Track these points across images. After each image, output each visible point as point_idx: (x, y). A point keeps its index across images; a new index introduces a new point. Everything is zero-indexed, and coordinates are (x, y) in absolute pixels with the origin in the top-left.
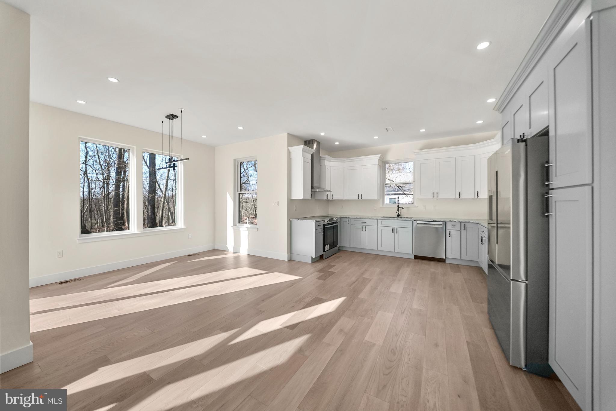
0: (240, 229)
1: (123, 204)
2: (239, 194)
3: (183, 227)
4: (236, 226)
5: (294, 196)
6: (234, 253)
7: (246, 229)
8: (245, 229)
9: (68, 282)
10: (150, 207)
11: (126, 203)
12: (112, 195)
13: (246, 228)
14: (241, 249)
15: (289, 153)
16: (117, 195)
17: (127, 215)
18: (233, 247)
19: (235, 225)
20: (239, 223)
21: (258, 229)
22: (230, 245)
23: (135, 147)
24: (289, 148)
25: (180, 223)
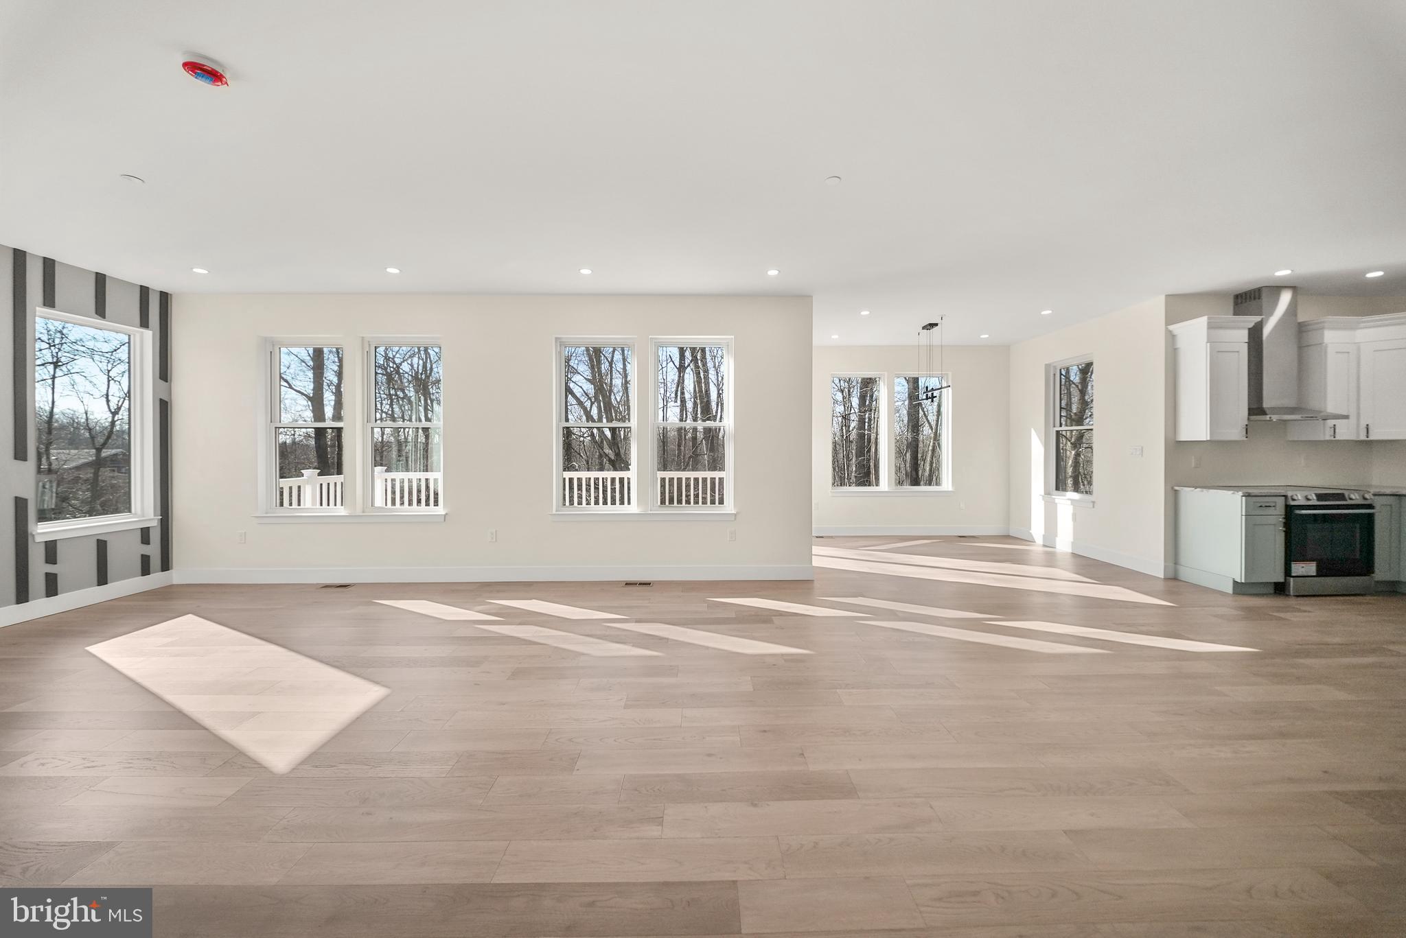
0: (1057, 501)
1: (869, 451)
2: (1058, 432)
3: (950, 489)
4: (1049, 494)
5: (1185, 435)
6: (1045, 546)
7: (1069, 502)
8: (1067, 501)
9: (822, 537)
10: (908, 455)
11: (873, 450)
12: (853, 436)
13: (1069, 499)
14: (1058, 540)
15: (1171, 338)
16: (861, 436)
17: (875, 471)
18: (1044, 536)
19: (1047, 493)
20: (1057, 489)
21: (1095, 504)
22: (1037, 530)
23: (886, 373)
24: (1171, 327)
25: (947, 483)
